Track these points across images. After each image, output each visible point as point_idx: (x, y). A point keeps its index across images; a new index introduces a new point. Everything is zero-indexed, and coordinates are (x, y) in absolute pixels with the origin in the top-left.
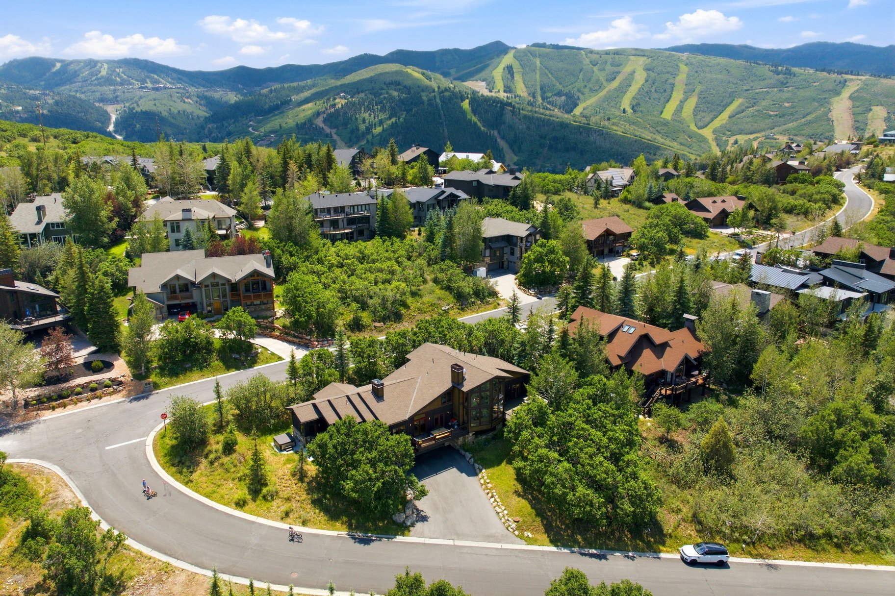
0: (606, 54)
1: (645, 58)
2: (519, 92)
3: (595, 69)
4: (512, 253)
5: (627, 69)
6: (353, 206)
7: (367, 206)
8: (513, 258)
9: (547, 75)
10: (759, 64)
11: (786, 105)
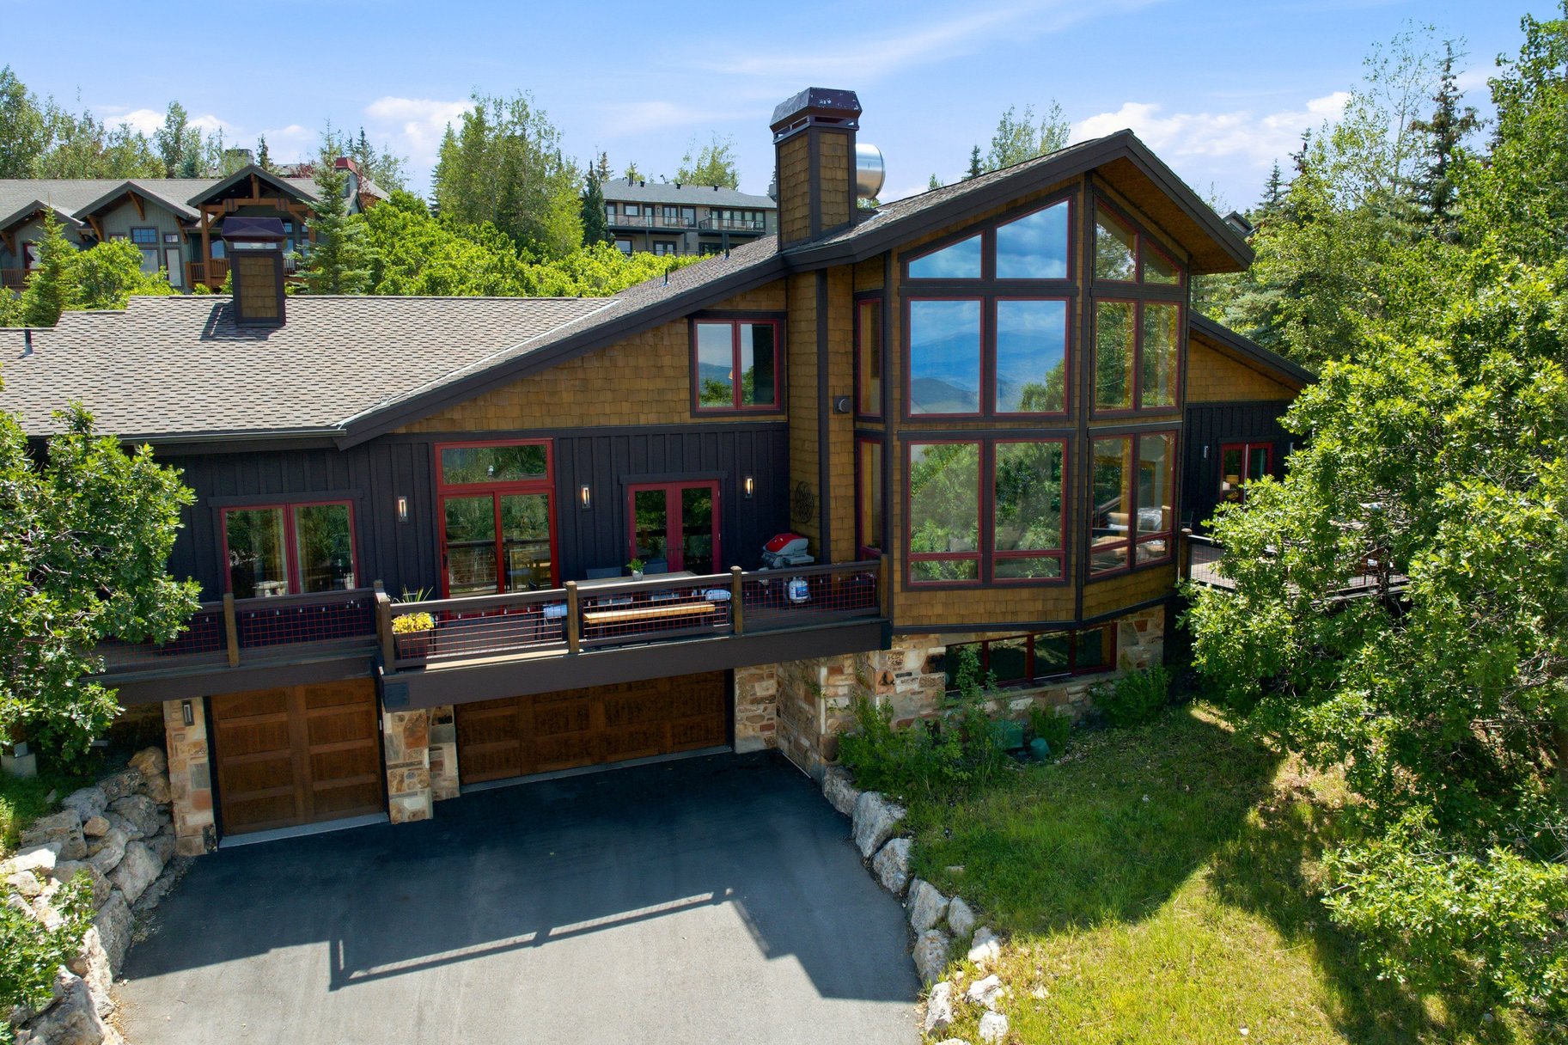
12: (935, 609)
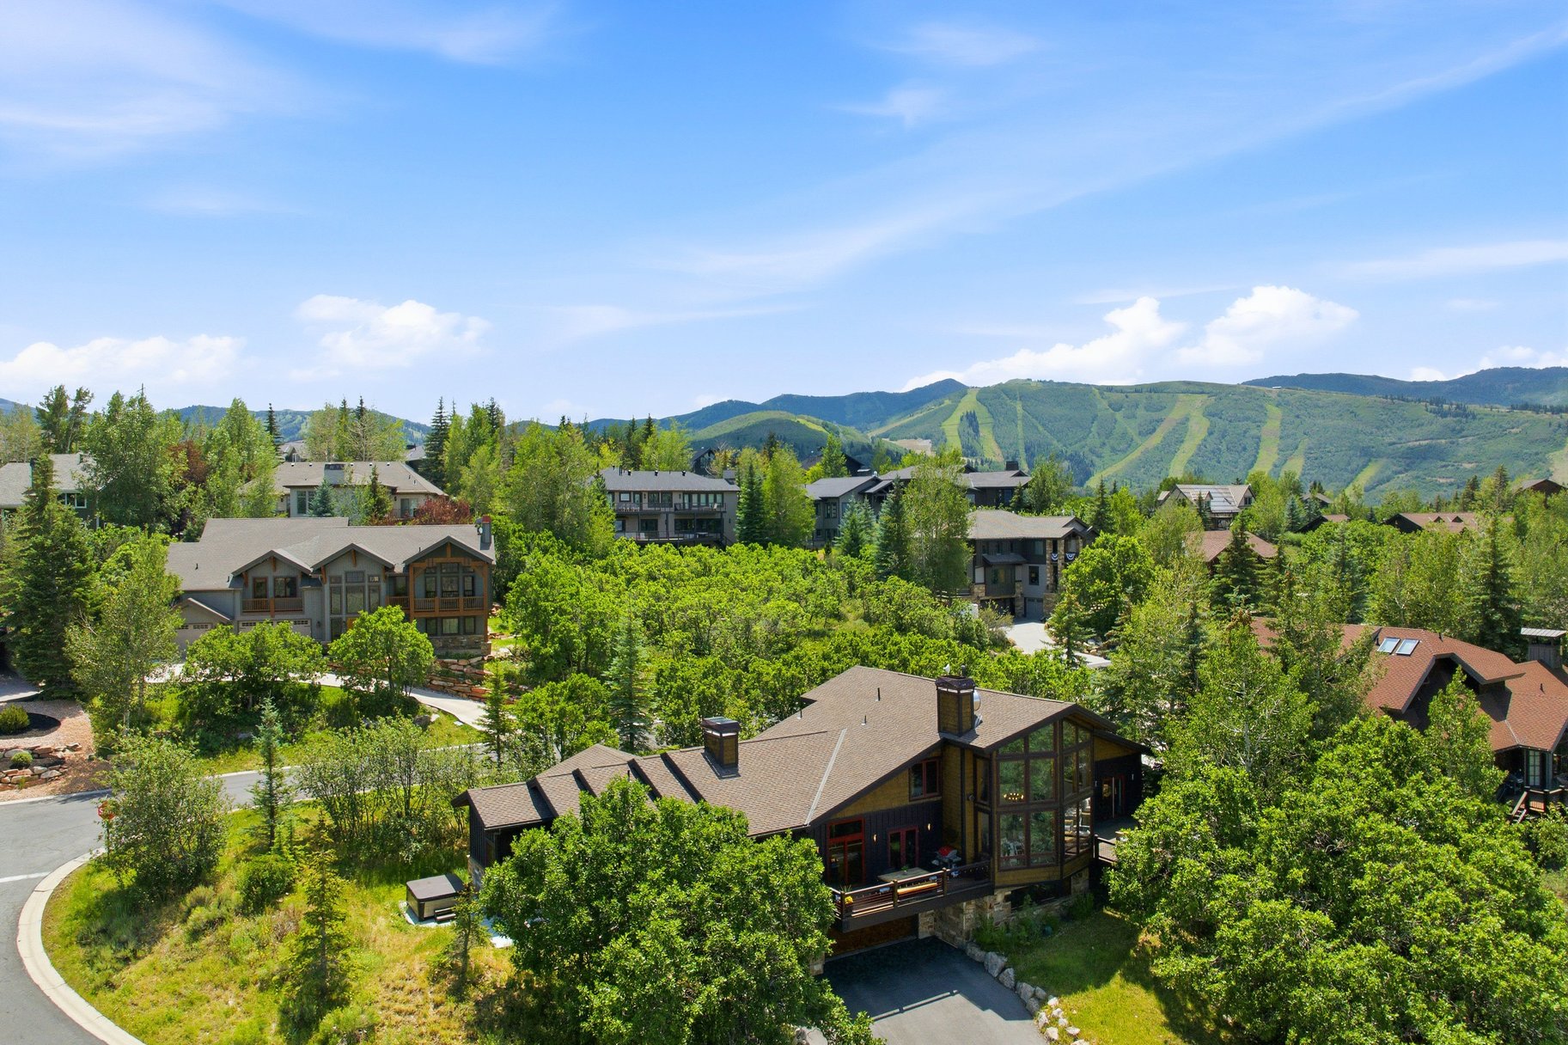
0: (1136, 391)
1: (1205, 396)
2: (988, 456)
3: (1119, 416)
4: (1034, 580)
5: (1176, 414)
6: (690, 493)
7: (719, 497)
8: (1038, 591)
9: (1037, 428)
10: (1408, 401)
11: (1467, 466)
12: (1010, 878)
